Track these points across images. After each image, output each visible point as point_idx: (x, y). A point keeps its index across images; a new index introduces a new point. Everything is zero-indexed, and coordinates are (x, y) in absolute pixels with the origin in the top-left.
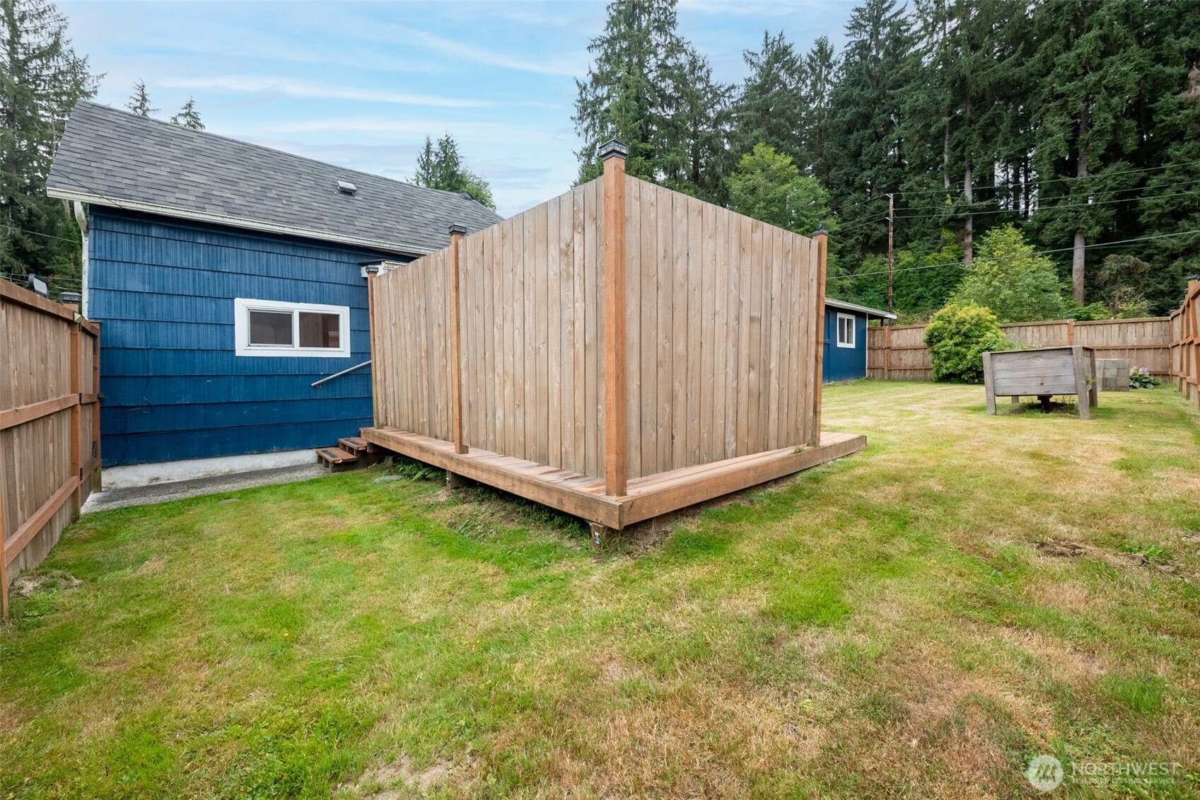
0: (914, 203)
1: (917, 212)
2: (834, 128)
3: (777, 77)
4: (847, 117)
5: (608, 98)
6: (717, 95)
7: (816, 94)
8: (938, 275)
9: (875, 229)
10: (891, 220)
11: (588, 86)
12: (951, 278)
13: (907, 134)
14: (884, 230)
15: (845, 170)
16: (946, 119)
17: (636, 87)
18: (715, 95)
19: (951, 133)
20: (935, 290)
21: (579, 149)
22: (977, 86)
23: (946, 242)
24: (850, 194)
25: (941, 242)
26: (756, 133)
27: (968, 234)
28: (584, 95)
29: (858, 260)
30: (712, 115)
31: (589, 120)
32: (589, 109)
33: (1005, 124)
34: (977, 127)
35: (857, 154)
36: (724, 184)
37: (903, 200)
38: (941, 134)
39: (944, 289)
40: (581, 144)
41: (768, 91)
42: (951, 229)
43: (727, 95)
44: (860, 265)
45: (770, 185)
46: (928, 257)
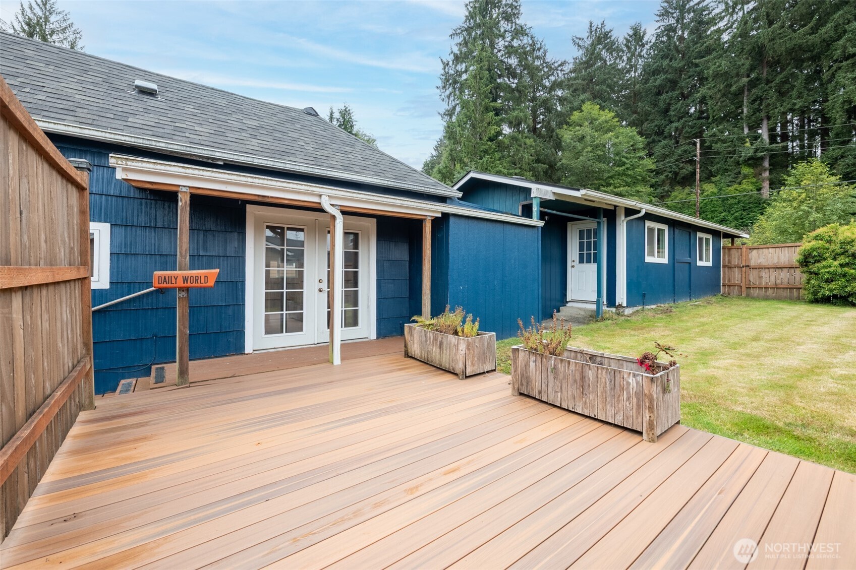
0: (717, 147)
1: (718, 153)
2: (646, 92)
3: (599, 54)
4: (658, 82)
5: (466, 71)
6: (552, 69)
7: (631, 67)
8: (739, 202)
9: (682, 168)
10: (697, 159)
11: (451, 63)
12: (751, 205)
13: (710, 93)
14: (690, 168)
15: (656, 123)
16: (745, 80)
17: (488, 61)
18: (550, 69)
19: (749, 90)
20: (737, 214)
21: (442, 111)
22: (775, 51)
23: (745, 177)
24: (660, 141)
25: (742, 176)
26: (582, 97)
27: (765, 170)
28: (447, 70)
29: (667, 192)
30: (547, 84)
31: (451, 89)
32: (451, 81)
33: (799, 81)
34: (773, 84)
35: (667, 110)
36: (557, 135)
37: (707, 144)
38: (740, 92)
39: (745, 213)
40: (444, 107)
41: (592, 65)
42: (749, 166)
43: (560, 69)
44: (670, 196)
45: (596, 134)
46: (730, 188)
